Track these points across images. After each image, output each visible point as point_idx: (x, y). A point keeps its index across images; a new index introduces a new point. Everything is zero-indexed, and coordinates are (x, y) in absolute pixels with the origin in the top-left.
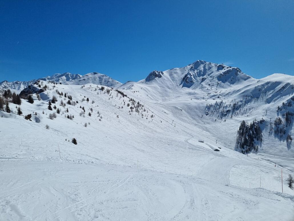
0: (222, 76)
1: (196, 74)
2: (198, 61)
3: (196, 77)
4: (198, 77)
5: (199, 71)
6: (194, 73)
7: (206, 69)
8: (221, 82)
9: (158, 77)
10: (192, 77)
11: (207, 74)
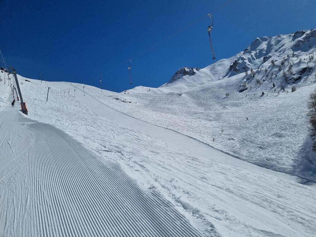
0: (300, 43)
1: (254, 56)
2: (258, 38)
3: (253, 61)
4: (257, 59)
5: (259, 52)
6: (250, 56)
7: (272, 45)
8: (300, 51)
9: (188, 74)
10: (247, 61)
11: (273, 51)
